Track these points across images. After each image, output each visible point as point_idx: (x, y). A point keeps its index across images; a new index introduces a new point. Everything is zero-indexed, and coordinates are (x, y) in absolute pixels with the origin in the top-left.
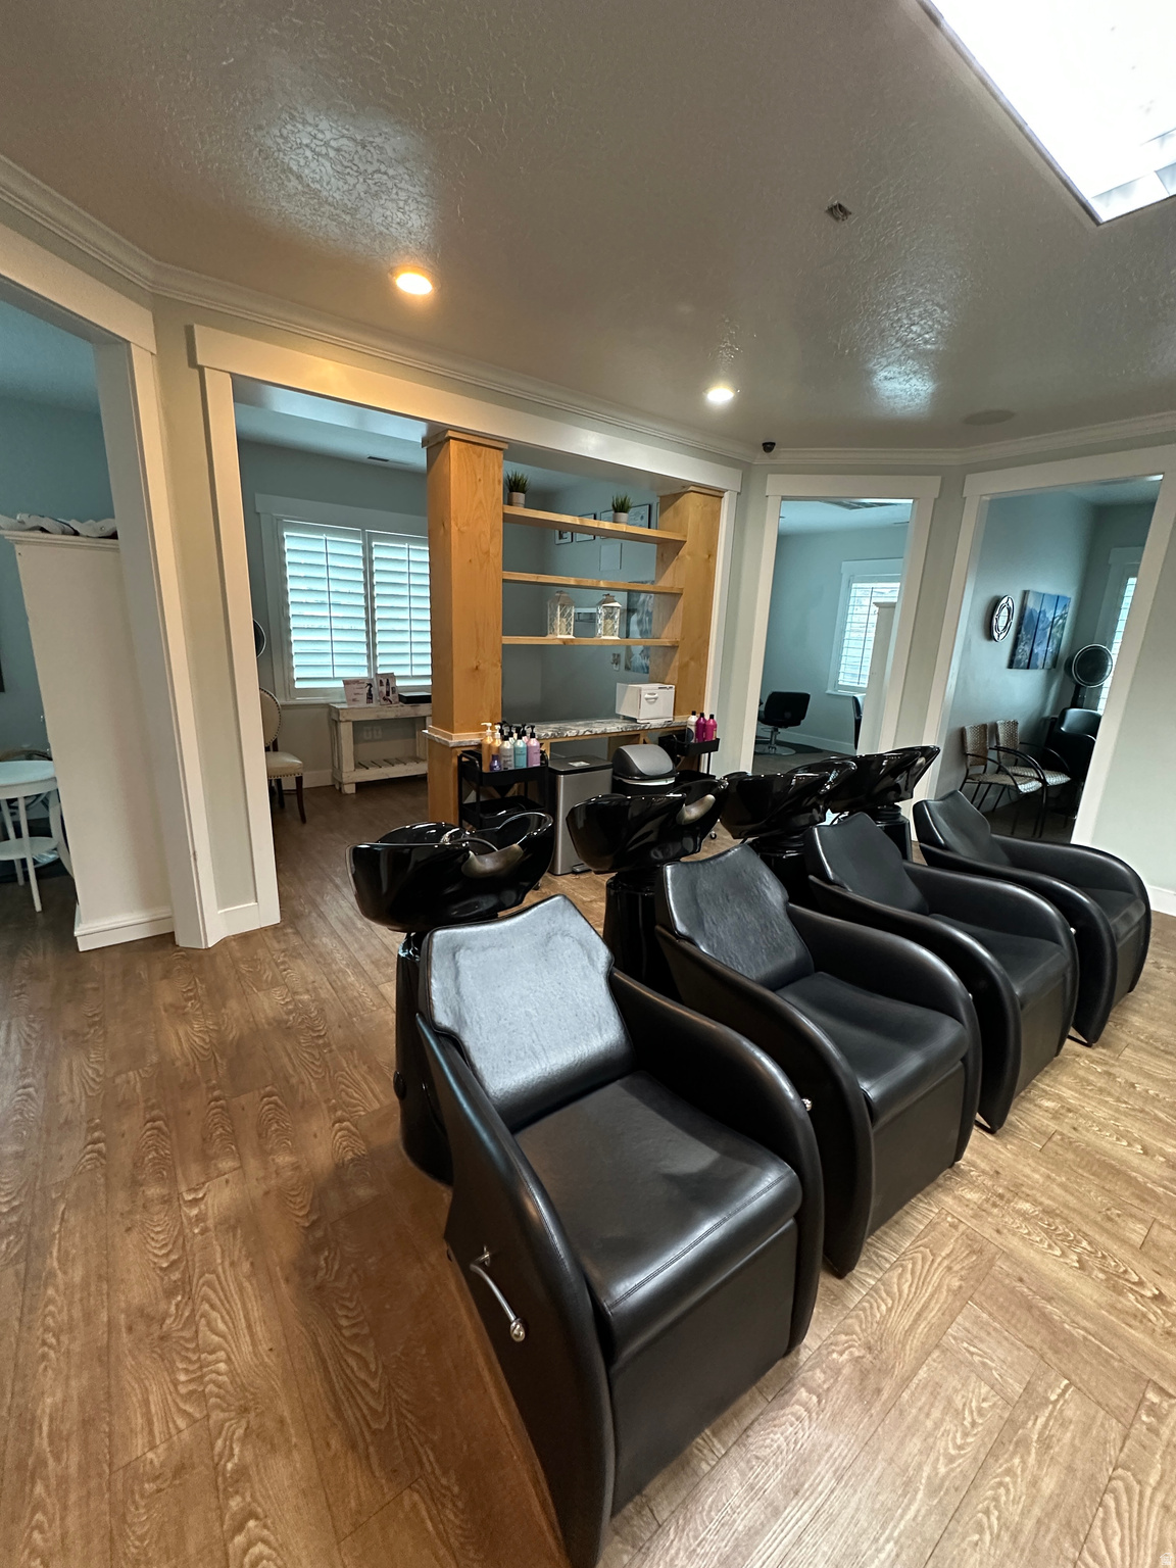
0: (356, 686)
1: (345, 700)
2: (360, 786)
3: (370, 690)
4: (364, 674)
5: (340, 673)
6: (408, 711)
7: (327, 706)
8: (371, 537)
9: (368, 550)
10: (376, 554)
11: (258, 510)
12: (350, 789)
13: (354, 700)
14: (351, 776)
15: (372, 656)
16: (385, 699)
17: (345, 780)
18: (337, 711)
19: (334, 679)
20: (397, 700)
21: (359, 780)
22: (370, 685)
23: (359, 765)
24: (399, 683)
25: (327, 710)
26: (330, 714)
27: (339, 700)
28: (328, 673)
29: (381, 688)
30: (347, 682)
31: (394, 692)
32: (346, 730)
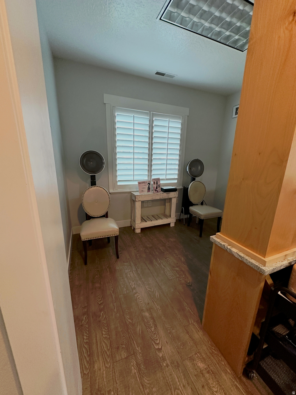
0: (143, 184)
1: (138, 190)
2: (142, 229)
3: (149, 186)
4: (146, 178)
5: (136, 178)
6: (165, 195)
7: (130, 193)
8: (153, 115)
9: (151, 122)
10: (155, 123)
11: (105, 102)
12: (138, 231)
13: (142, 191)
14: (139, 225)
15: (150, 170)
16: (155, 190)
17: (136, 227)
18: (135, 196)
19: (134, 181)
20: (160, 190)
21: (142, 227)
22: (149, 184)
23: (143, 220)
24: (162, 182)
25: (130, 194)
26: (131, 197)
27: (135, 190)
28: (131, 178)
29: (154, 185)
30: (139, 183)
31: (159, 187)
32: (138, 205)
